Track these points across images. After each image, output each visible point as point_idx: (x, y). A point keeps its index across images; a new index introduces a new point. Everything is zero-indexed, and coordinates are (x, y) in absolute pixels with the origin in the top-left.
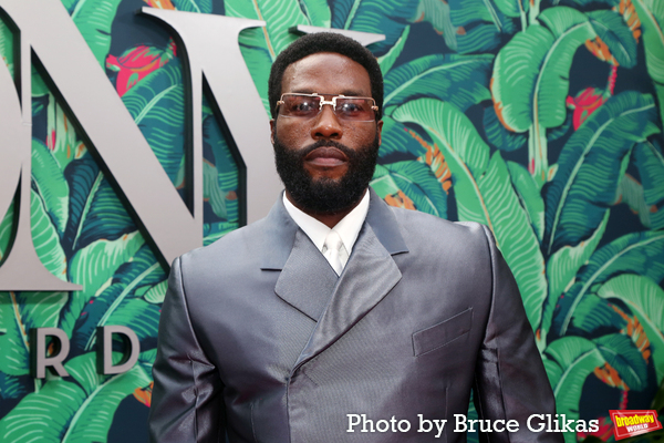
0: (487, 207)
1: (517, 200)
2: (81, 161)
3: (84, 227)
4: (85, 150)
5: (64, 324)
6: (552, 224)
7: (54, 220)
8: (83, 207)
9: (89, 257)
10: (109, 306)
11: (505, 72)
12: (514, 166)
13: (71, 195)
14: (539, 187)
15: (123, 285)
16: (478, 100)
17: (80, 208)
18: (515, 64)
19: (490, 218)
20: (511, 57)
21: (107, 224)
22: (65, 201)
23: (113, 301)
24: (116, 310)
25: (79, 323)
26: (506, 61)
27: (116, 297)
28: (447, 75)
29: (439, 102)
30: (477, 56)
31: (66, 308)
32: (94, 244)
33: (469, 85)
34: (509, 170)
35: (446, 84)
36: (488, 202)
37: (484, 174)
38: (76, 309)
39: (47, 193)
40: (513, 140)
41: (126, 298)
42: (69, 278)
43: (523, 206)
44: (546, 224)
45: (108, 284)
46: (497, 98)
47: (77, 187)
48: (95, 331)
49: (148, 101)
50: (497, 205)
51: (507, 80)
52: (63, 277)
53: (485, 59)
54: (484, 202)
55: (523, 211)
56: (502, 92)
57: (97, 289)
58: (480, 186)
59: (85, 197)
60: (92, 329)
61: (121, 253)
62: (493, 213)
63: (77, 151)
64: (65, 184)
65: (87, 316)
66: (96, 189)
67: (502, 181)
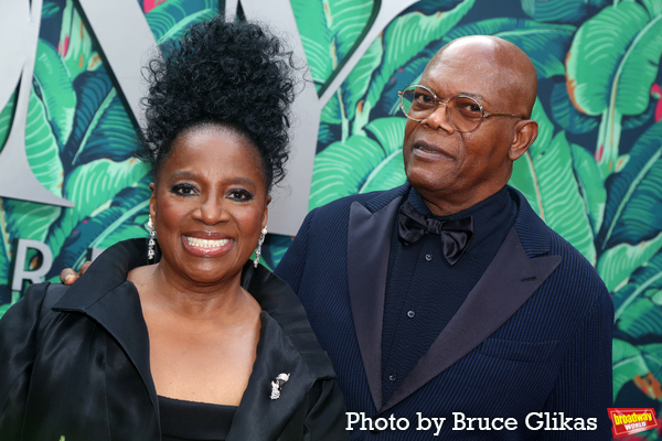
0: (540, 189)
1: (576, 186)
2: (94, 74)
3: (88, 142)
4: (99, 63)
5: (52, 239)
6: (613, 218)
7: (56, 131)
8: (90, 122)
9: (89, 175)
10: (104, 228)
11: (586, 48)
12: (579, 151)
13: (78, 107)
14: (603, 176)
15: (123, 210)
16: (549, 73)
17: (87, 122)
18: (598, 41)
19: (542, 202)
20: (595, 33)
21: (113, 144)
22: (70, 113)
23: (109, 225)
24: (111, 234)
25: (69, 241)
27: (113, 221)
28: (518, 41)
31: (57, 224)
32: (96, 163)
33: (541, 55)
34: (572, 154)
36: (543, 184)
37: (543, 154)
38: (68, 227)
39: (51, 101)
40: (582, 123)
41: (124, 223)
42: (64, 193)
43: (582, 194)
44: (605, 217)
45: (106, 206)
46: (571, 73)
47: (86, 100)
48: (85, 252)
49: (177, 21)
50: (552, 188)
51: (587, 57)
52: (58, 192)
54: (538, 183)
55: (581, 200)
57: (93, 210)
58: (536, 167)
59: (92, 111)
60: (83, 250)
61: (125, 176)
62: (546, 197)
63: (91, 62)
64: (73, 96)
65: (79, 235)
66: (106, 104)
67: (563, 164)
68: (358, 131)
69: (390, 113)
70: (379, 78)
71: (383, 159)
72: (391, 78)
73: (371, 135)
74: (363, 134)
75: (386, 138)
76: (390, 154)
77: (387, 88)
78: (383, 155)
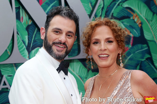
0: (153, 31)
2: (30, 25)
3: (33, 44)
4: (31, 22)
7: (24, 43)
8: (32, 38)
9: (35, 52)
13: (28, 35)
17: (31, 38)
21: (39, 43)
22: (27, 37)
32: (36, 49)
37: (151, 21)
39: (21, 35)
47: (30, 33)
50: (156, 30)
52: (28, 59)
59: (32, 35)
62: (155, 33)
63: (29, 22)
64: (27, 32)
66: (35, 33)
70: (104, 10)
72: (107, 9)
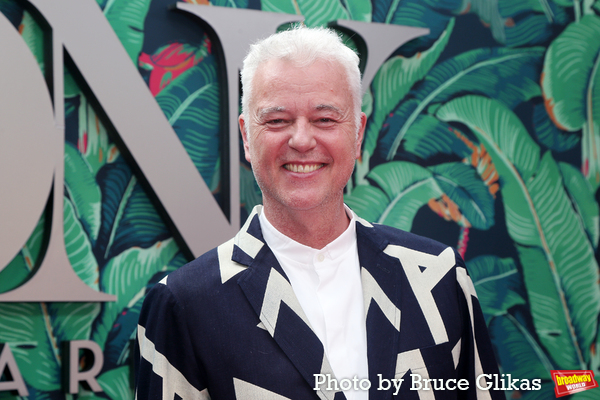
0: (537, 211)
1: (569, 204)
2: (113, 165)
3: (116, 234)
4: (117, 153)
5: (96, 336)
7: (86, 227)
8: (116, 213)
9: (122, 265)
11: (557, 66)
12: (567, 167)
13: (103, 200)
14: (593, 189)
16: (528, 96)
17: (112, 213)
19: (541, 224)
20: (564, 50)
21: (140, 231)
22: (97, 207)
25: (112, 336)
26: (558, 54)
28: (494, 70)
29: (485, 100)
30: (526, 50)
31: (99, 320)
32: (127, 253)
33: (518, 80)
34: (561, 173)
35: (493, 80)
36: (539, 205)
37: (534, 176)
38: (109, 321)
39: (79, 199)
40: (565, 140)
42: (102, 288)
43: (576, 211)
45: (142, 293)
46: (548, 93)
47: (109, 192)
48: (127, 344)
49: (182, 101)
50: (548, 209)
51: (559, 75)
52: (96, 287)
53: (535, 52)
54: (534, 205)
55: (576, 216)
56: (554, 87)
57: (129, 300)
58: (530, 189)
59: (117, 203)
60: (125, 342)
61: (155, 261)
62: (543, 218)
63: (109, 154)
64: (98, 189)
65: (120, 328)
66: (128, 194)
67: (553, 183)
68: (361, 181)
69: (388, 158)
70: (373, 126)
71: (388, 205)
72: (384, 123)
73: (373, 183)
74: (366, 183)
75: (388, 184)
76: (394, 198)
77: (382, 134)
78: (387, 201)
